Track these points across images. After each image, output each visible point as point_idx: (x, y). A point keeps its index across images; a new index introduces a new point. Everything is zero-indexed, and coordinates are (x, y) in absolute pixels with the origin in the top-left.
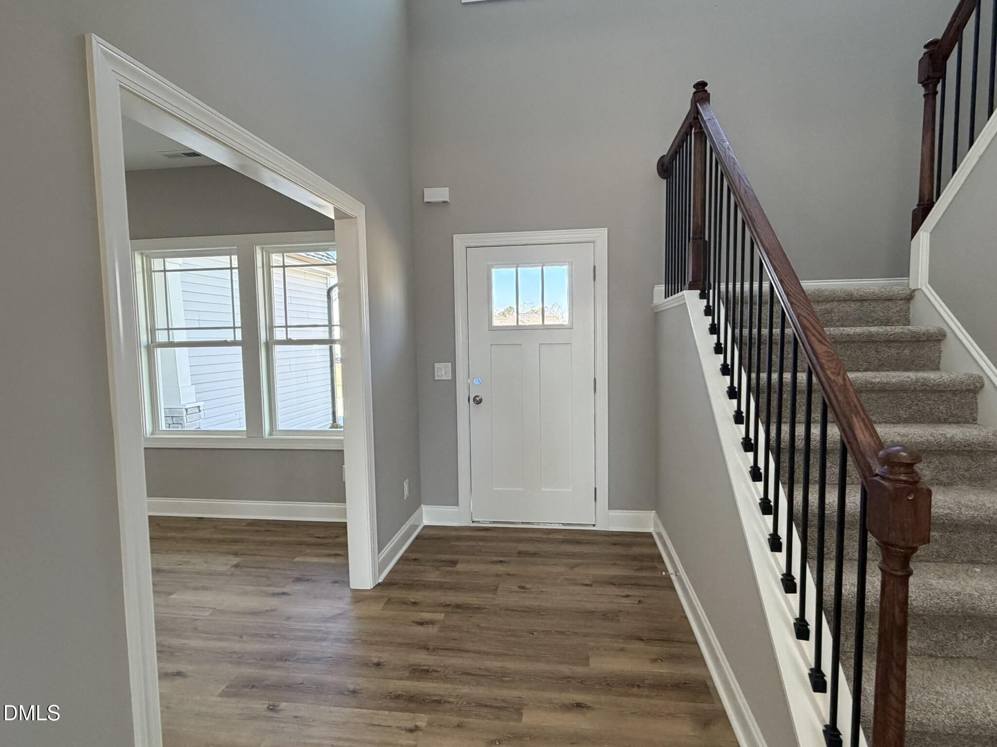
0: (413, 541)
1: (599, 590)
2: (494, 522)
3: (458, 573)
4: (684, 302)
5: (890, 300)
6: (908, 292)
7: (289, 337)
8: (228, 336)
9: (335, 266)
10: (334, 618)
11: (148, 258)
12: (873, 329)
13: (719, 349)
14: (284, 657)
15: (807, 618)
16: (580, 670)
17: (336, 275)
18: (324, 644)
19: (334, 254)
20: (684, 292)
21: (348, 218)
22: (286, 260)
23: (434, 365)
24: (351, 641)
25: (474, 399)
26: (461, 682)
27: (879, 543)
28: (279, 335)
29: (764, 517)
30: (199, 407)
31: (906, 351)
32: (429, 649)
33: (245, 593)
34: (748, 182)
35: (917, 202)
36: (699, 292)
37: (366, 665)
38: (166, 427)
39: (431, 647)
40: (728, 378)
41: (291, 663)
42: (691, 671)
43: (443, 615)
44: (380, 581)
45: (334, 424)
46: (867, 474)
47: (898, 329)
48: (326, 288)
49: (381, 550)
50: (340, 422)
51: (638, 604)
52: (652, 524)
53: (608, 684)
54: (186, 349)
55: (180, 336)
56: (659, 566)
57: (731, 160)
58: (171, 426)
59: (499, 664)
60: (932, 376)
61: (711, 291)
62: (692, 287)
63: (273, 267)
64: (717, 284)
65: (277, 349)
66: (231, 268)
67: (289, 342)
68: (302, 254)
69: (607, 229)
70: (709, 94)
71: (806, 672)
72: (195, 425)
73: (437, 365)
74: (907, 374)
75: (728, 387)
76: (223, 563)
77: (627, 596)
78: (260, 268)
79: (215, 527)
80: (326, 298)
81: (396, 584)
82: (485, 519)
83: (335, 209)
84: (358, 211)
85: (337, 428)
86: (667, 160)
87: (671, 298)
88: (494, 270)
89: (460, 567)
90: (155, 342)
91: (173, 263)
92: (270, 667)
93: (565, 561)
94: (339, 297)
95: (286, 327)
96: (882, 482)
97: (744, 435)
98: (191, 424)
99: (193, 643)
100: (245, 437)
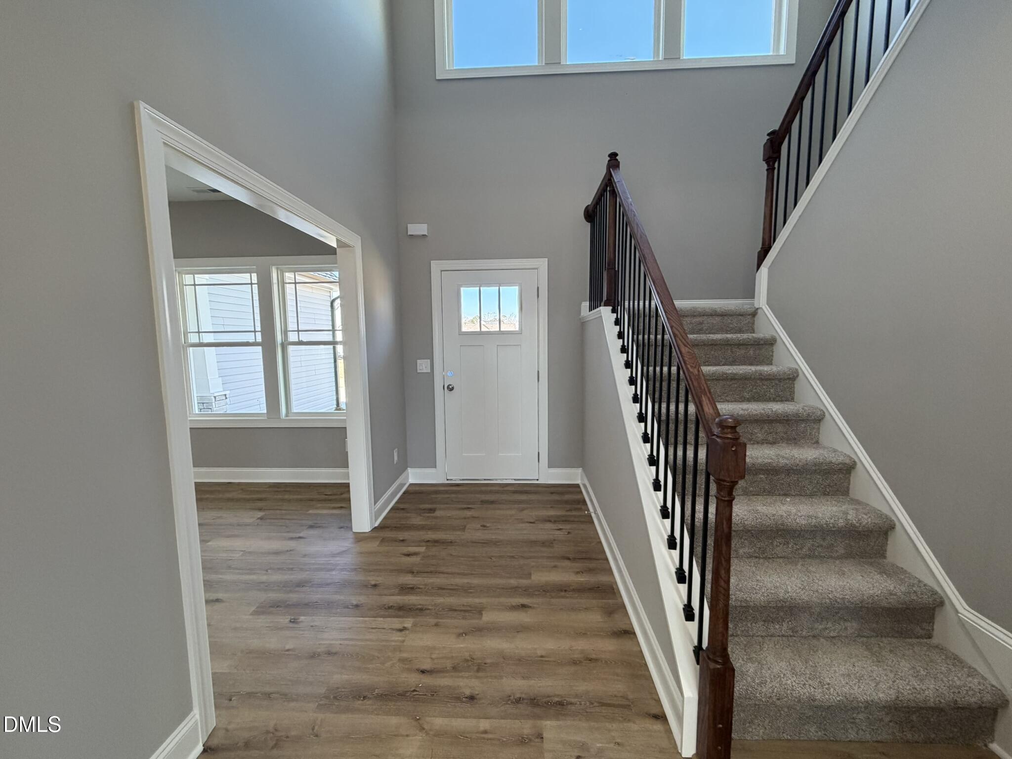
0: (402, 495)
1: (541, 526)
2: (463, 480)
3: (436, 518)
4: (599, 315)
5: (742, 315)
6: (754, 310)
7: (300, 339)
8: (250, 338)
9: (338, 284)
10: (341, 554)
11: (180, 275)
12: (729, 336)
13: (624, 350)
14: (301, 584)
15: (675, 535)
16: (524, 582)
17: (338, 289)
18: (334, 573)
19: (337, 274)
20: (601, 307)
21: (348, 247)
22: (297, 277)
23: (417, 362)
24: (355, 569)
25: (448, 387)
26: (437, 594)
27: (715, 480)
28: (293, 337)
29: (650, 468)
30: (225, 395)
31: (751, 351)
32: (413, 573)
33: (269, 538)
34: (643, 229)
35: (760, 246)
36: (611, 308)
37: (366, 586)
38: (199, 412)
39: (415, 571)
40: (629, 370)
41: (308, 588)
42: (603, 579)
43: (424, 548)
44: (376, 525)
45: (338, 408)
46: (709, 434)
47: (745, 336)
48: (330, 300)
49: (378, 501)
50: (343, 406)
51: (567, 535)
52: (580, 479)
53: (544, 591)
54: (214, 348)
55: (208, 338)
56: (583, 507)
57: (633, 213)
58: (202, 410)
59: (466, 581)
60: (765, 369)
61: (619, 307)
62: (605, 305)
63: (286, 283)
64: (623, 302)
65: (291, 348)
66: (251, 284)
67: (301, 343)
68: (312, 273)
69: (547, 259)
70: (619, 162)
71: (674, 570)
72: (223, 409)
73: (419, 361)
74: (749, 367)
75: (629, 377)
76: (249, 517)
77: (560, 529)
78: (275, 283)
79: (242, 489)
80: (330, 307)
81: (388, 527)
82: (457, 477)
83: (337, 240)
84: (355, 241)
85: (340, 410)
86: (590, 209)
87: (593, 311)
88: (462, 289)
89: (438, 513)
90: (188, 342)
91: (201, 279)
92: (291, 591)
93: (516, 506)
94: (341, 306)
95: (298, 331)
96: (717, 439)
97: (639, 411)
98: (219, 408)
99: (228, 577)
100: (266, 418)
